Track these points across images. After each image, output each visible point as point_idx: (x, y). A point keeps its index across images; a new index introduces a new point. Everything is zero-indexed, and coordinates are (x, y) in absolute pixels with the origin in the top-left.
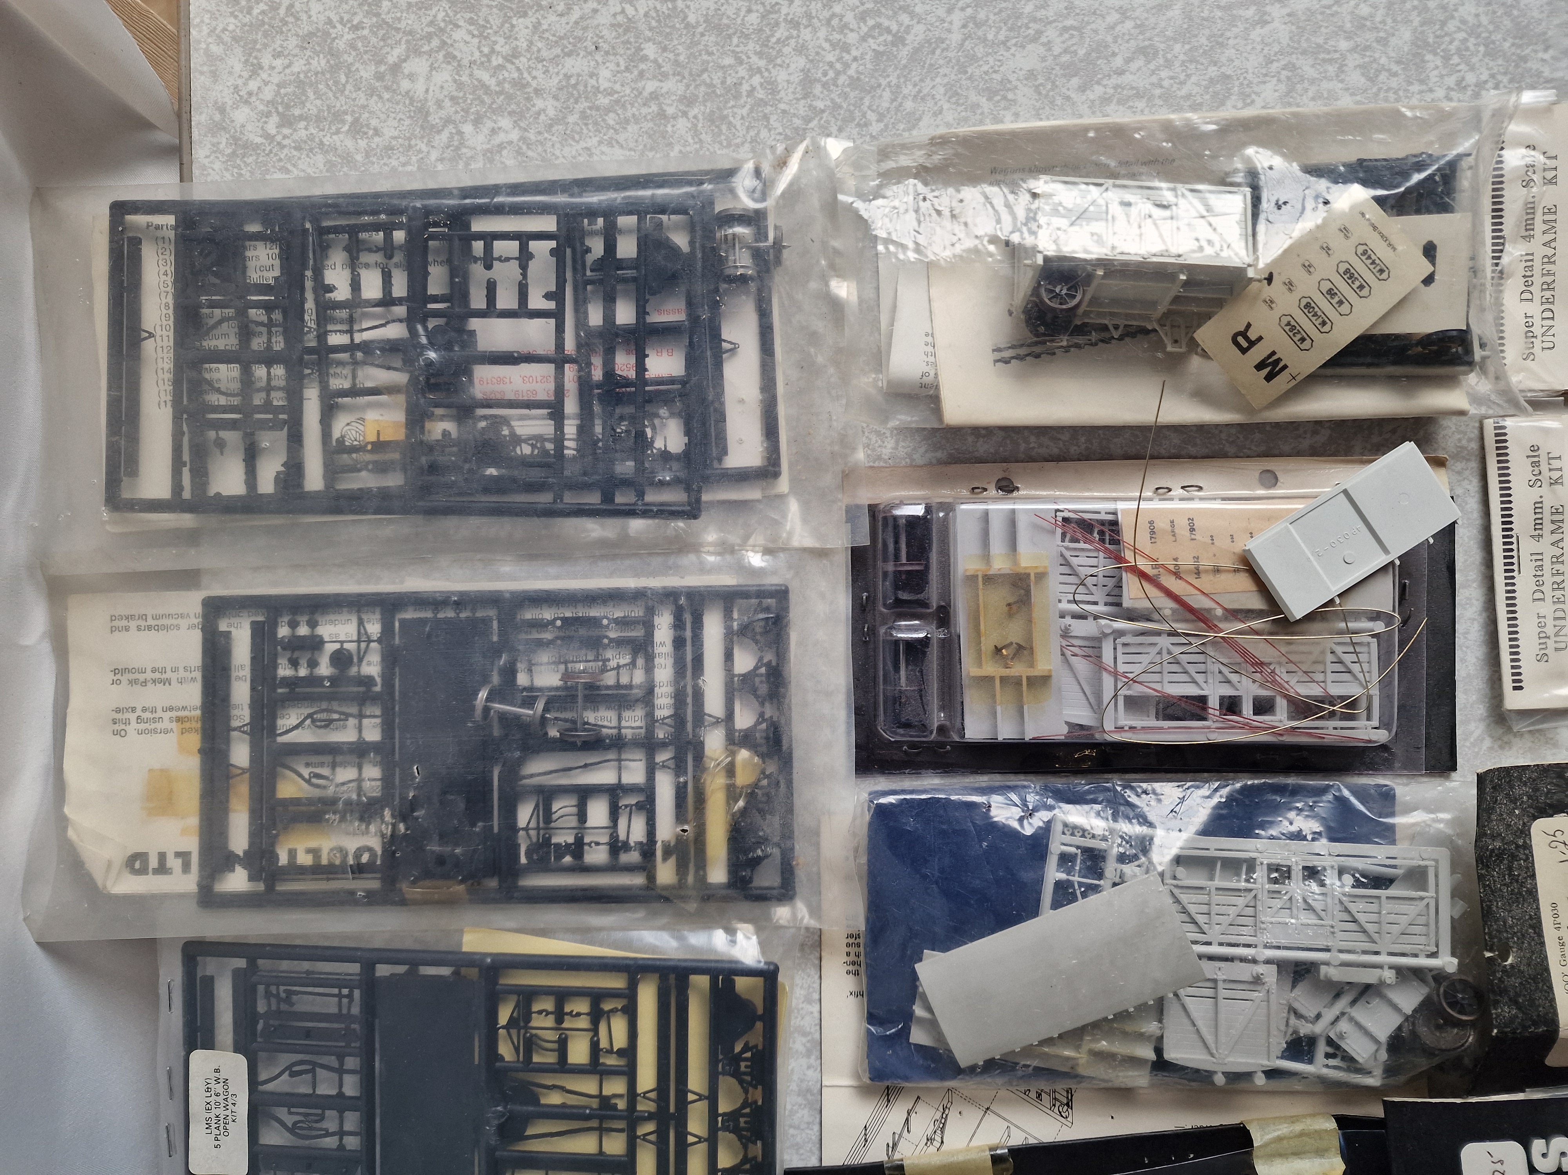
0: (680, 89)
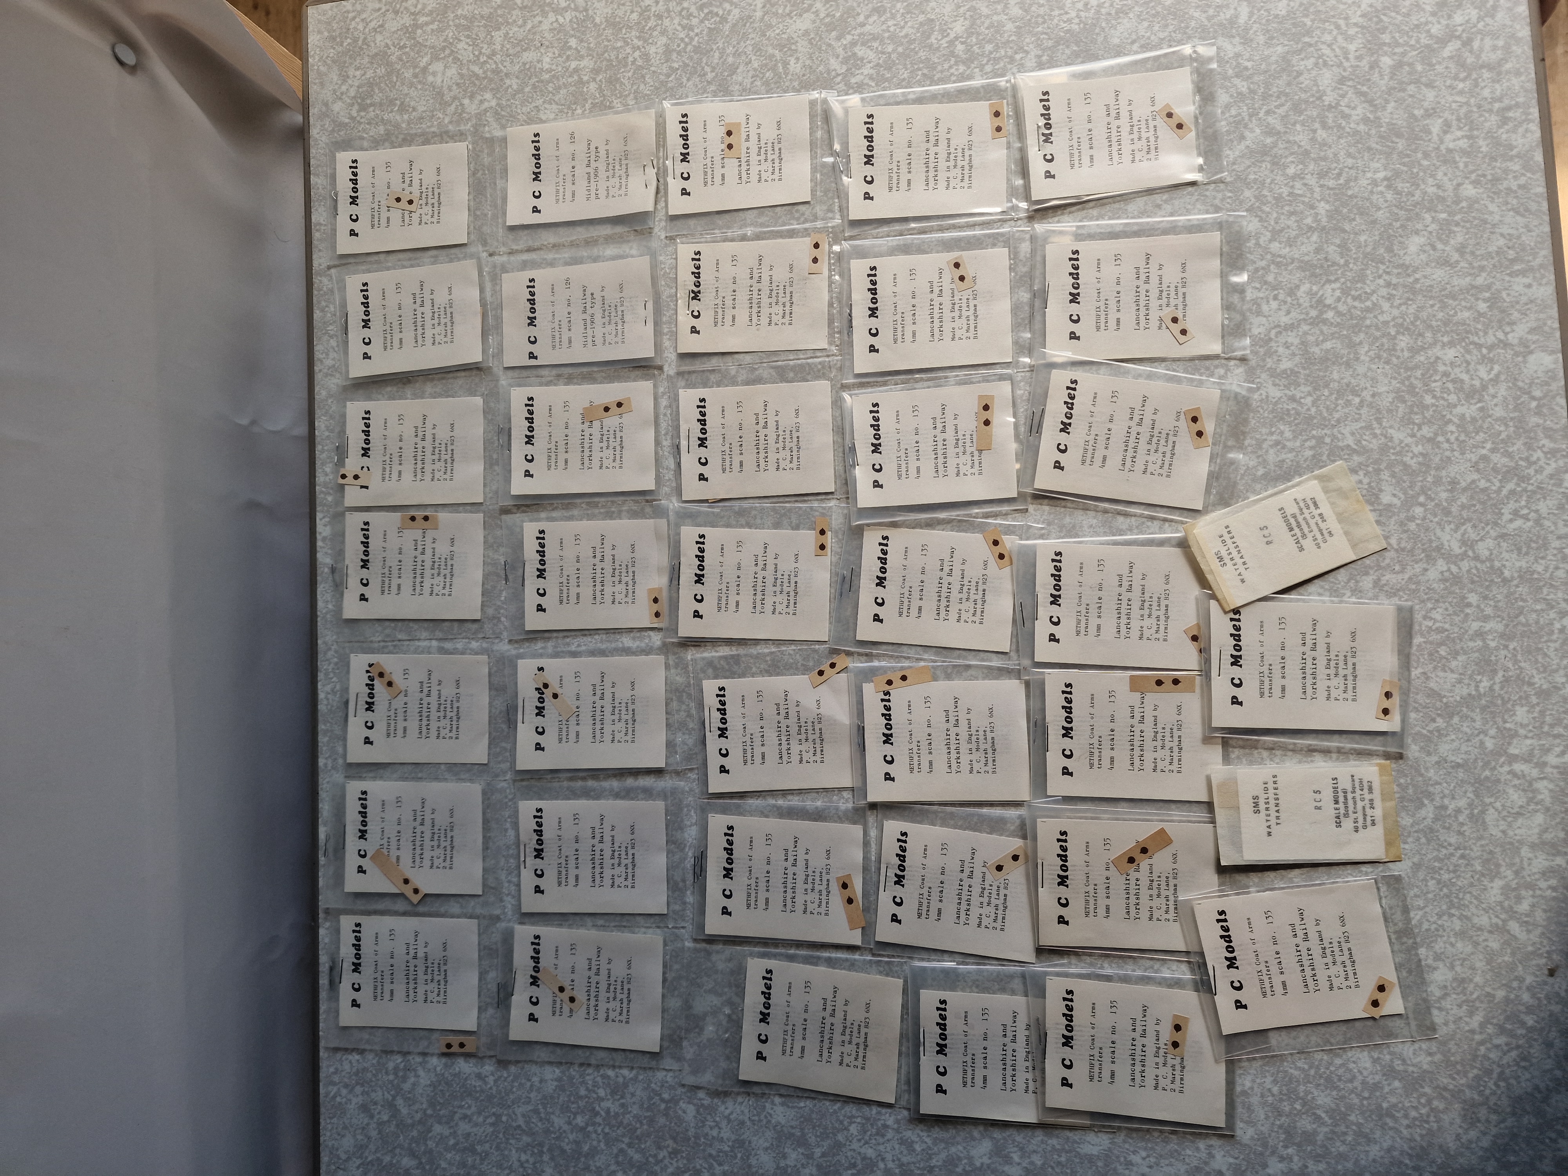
0: (591, 65)
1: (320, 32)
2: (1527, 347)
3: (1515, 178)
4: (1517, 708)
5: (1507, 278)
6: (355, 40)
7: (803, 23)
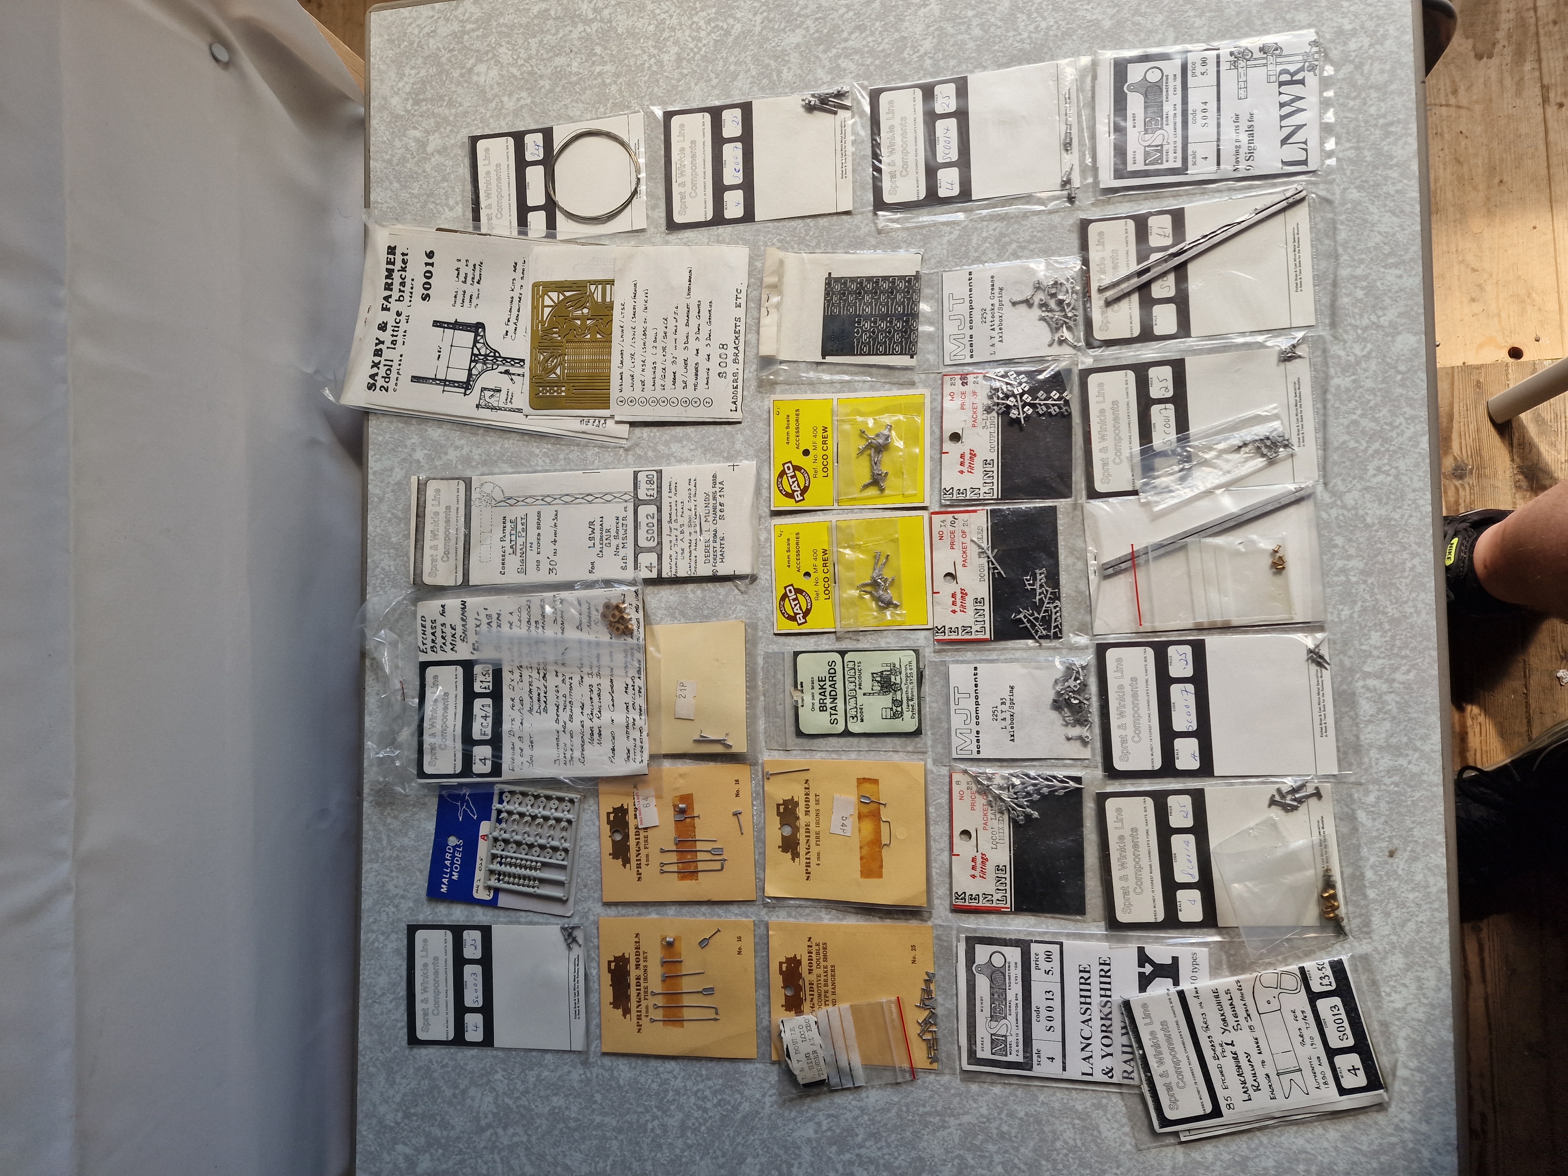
1: (381, 35)
2: (1396, 329)
3: (1393, 183)
4: (1372, 633)
5: (1382, 270)
6: (411, 43)
7: (795, 38)
